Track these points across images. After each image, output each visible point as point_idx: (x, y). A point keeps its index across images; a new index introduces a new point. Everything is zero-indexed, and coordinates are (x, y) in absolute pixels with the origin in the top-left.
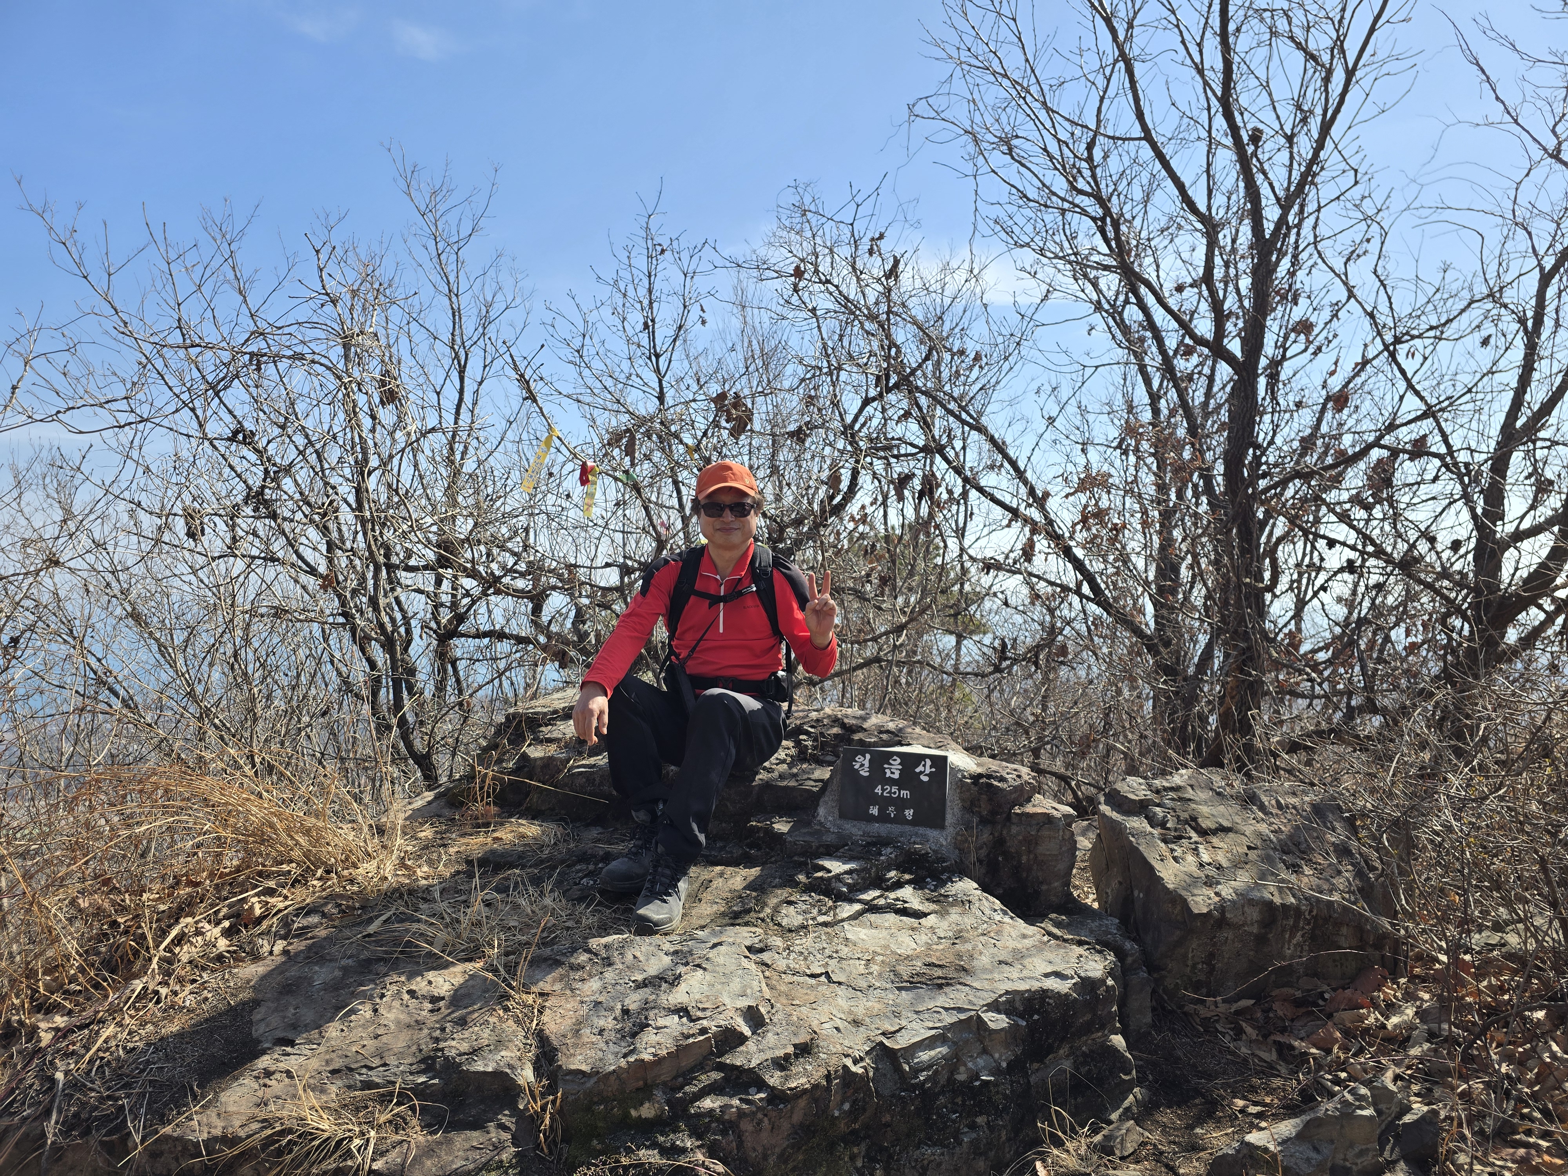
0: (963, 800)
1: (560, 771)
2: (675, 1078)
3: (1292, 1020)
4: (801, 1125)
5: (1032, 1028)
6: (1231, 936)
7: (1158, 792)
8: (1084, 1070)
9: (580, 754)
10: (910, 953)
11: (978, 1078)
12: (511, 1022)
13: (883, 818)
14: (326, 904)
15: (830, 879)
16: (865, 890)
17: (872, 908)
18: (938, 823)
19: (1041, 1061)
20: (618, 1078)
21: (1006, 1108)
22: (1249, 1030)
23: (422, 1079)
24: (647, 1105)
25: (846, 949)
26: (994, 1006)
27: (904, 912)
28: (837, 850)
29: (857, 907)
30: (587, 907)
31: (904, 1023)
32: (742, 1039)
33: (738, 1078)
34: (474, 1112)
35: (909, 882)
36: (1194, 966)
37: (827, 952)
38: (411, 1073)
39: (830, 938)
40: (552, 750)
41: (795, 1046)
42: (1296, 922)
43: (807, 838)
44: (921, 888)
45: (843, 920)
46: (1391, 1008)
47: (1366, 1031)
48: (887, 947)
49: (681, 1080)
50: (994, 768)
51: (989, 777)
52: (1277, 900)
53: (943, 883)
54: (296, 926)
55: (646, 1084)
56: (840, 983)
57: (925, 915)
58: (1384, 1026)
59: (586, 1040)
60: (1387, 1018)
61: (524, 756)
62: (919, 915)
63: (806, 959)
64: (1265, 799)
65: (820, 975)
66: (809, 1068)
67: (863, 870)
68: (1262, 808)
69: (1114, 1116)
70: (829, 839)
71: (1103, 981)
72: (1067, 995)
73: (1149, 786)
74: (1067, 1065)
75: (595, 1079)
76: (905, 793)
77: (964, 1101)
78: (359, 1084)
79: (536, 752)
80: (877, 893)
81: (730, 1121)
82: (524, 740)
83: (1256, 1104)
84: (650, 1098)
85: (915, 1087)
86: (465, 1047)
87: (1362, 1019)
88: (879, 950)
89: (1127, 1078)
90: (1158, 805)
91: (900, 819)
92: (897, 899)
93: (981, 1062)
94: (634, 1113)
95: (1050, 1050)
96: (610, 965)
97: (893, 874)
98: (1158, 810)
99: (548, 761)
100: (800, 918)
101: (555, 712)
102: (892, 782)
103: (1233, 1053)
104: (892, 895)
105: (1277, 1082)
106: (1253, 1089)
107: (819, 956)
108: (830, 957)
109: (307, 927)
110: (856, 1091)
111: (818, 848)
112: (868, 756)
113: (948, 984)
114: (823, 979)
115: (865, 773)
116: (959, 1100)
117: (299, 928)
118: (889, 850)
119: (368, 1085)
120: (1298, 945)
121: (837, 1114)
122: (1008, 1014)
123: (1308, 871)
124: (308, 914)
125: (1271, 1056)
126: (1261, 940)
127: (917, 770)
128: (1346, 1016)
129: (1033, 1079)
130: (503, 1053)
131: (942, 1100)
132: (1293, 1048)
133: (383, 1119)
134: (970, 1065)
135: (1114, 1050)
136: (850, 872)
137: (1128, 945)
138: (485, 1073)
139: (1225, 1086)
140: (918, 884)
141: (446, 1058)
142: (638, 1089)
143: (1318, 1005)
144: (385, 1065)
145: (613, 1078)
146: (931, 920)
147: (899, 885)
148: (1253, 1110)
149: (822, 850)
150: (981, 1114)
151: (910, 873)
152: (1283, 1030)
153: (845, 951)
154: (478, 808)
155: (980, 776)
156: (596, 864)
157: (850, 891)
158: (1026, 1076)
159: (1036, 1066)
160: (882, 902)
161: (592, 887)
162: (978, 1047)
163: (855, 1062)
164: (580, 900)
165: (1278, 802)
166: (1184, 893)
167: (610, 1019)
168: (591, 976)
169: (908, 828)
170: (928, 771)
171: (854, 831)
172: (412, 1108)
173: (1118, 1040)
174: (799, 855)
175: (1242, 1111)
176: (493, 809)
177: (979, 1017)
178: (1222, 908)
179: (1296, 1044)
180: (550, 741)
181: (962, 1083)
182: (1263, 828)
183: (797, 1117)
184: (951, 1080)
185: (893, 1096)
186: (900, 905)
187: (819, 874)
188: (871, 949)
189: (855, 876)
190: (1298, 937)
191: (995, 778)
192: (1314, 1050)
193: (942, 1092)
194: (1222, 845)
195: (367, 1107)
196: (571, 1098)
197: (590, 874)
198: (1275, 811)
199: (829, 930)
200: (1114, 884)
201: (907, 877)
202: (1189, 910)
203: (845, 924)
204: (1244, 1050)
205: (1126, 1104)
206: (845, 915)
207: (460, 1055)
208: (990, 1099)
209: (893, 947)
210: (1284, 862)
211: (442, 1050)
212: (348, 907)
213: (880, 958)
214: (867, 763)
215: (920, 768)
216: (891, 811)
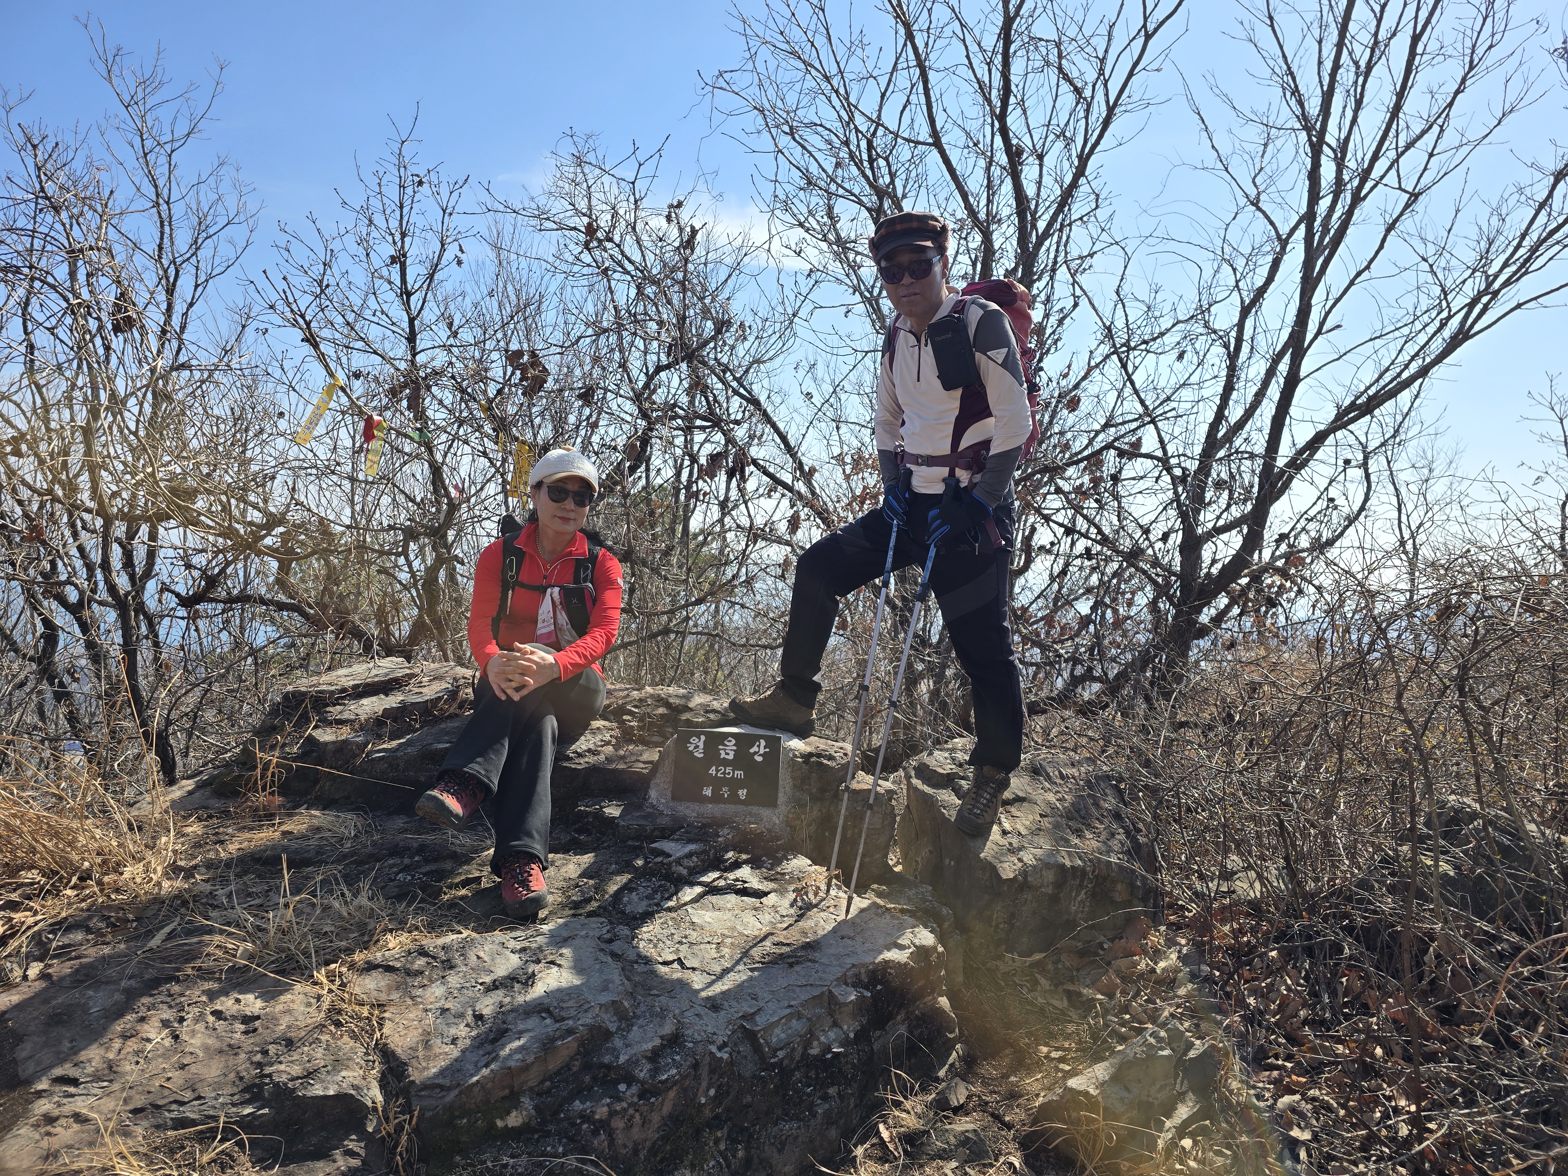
0: (793, 778)
1: (355, 756)
2: (542, 1082)
3: (1078, 970)
4: (670, 1116)
5: (876, 997)
6: (1030, 898)
7: (961, 765)
8: (917, 1032)
9: (379, 737)
10: (756, 933)
11: (829, 1050)
12: (346, 1038)
13: (716, 798)
14: (90, 918)
15: (670, 864)
16: (704, 872)
17: (712, 890)
18: (772, 803)
19: (882, 1028)
20: (483, 1088)
21: (854, 1076)
22: (1043, 981)
23: (248, 1110)
24: (514, 1113)
25: (694, 934)
26: (843, 980)
27: (744, 892)
28: (673, 832)
29: (698, 889)
30: (409, 905)
31: (761, 1004)
32: (608, 1035)
33: (606, 1075)
34: (314, 1141)
35: (746, 862)
36: (997, 926)
37: (677, 938)
38: (234, 1105)
39: (677, 923)
40: (345, 733)
41: (662, 1038)
42: (1082, 881)
43: (641, 822)
44: (758, 868)
45: (685, 904)
46: (1157, 954)
47: (1141, 976)
48: (733, 929)
49: (548, 1084)
50: (822, 747)
51: (819, 755)
52: (1068, 863)
53: (779, 862)
54: (54, 945)
55: (512, 1092)
56: (694, 969)
57: (766, 894)
58: (1153, 971)
59: (438, 1051)
60: (1156, 963)
61: (311, 739)
62: (760, 894)
63: (655, 946)
64: (1049, 770)
65: (672, 962)
66: (677, 1058)
67: (704, 852)
68: (1049, 778)
69: (942, 1073)
70: (664, 821)
71: (935, 948)
72: (906, 964)
73: (953, 759)
74: (903, 1030)
75: (456, 1092)
76: (739, 774)
77: (817, 1074)
78: (170, 1123)
79: (326, 736)
80: (716, 874)
81: (601, 1121)
82: (309, 721)
83: (1057, 1049)
84: (517, 1105)
85: (774, 1066)
86: (296, 1070)
87: (1135, 964)
88: (726, 932)
89: (951, 1036)
90: (963, 778)
91: (734, 798)
92: (737, 880)
93: (832, 1035)
94: (500, 1123)
95: (890, 1017)
96: (452, 967)
97: (730, 854)
98: (963, 782)
99: (342, 746)
100: (645, 903)
101: (344, 690)
102: (725, 763)
103: (1031, 1004)
104: (732, 876)
105: (1071, 1028)
106: (1053, 1036)
107: (668, 942)
108: (680, 943)
109: (69, 946)
110: (721, 1076)
111: (653, 831)
112: (703, 738)
113: (798, 963)
114: (676, 965)
115: (699, 755)
116: (812, 1074)
117: (58, 948)
118: (726, 831)
119: (181, 1123)
120: (1082, 901)
121: (703, 1101)
122: (855, 986)
123: (1088, 835)
124: (69, 929)
125: (1064, 1003)
126: (1054, 899)
128: (1122, 963)
129: (876, 1047)
130: (344, 1073)
131: (798, 1075)
132: (1080, 994)
133: (205, 1159)
134: (823, 1039)
135: (941, 1011)
136: (689, 855)
137: (945, 911)
138: (326, 1097)
139: (1029, 1034)
140: (755, 863)
141: (277, 1085)
142: (503, 1098)
143: (1098, 955)
144: (199, 1098)
145: (476, 1090)
146: (772, 899)
147: (737, 865)
148: (1054, 1055)
149: (656, 833)
150: (833, 1085)
151: (747, 853)
152: (1072, 980)
153: (694, 936)
154: (261, 798)
155: (811, 755)
156: (412, 858)
157: (690, 874)
158: (870, 1044)
159: (878, 1033)
160: (722, 883)
161: (410, 883)
162: (829, 1021)
163: (720, 1049)
164: (399, 898)
165: (1060, 772)
166: (995, 862)
167: (462, 1026)
168: (432, 981)
169: (741, 808)
170: (762, 751)
171: (688, 812)
172: (240, 1144)
173: (944, 1002)
174: (633, 839)
175: (1047, 1057)
176: (278, 800)
177: (830, 992)
178: (1024, 872)
179: (1085, 991)
180: (341, 722)
181: (815, 1057)
182: (1051, 797)
183: (667, 1108)
184: (805, 1055)
185: (754, 1076)
186: (739, 885)
187: (659, 859)
188: (719, 932)
189: (695, 859)
190: (1082, 895)
191: (825, 757)
192: (1099, 996)
193: (798, 1068)
194: (1018, 814)
195: (183, 1148)
196: (428, 1114)
197: (406, 869)
198: (1059, 781)
199: (674, 915)
200: (925, 852)
201: (744, 857)
202: (998, 876)
203: (688, 907)
204: (1040, 1000)
205: (951, 1060)
206: (687, 898)
207: (293, 1079)
208: (840, 1069)
209: (740, 928)
210: (1070, 827)
211: (270, 1076)
212: (118, 919)
213: (729, 941)
214: (701, 745)
215: (754, 749)
216: (725, 792)
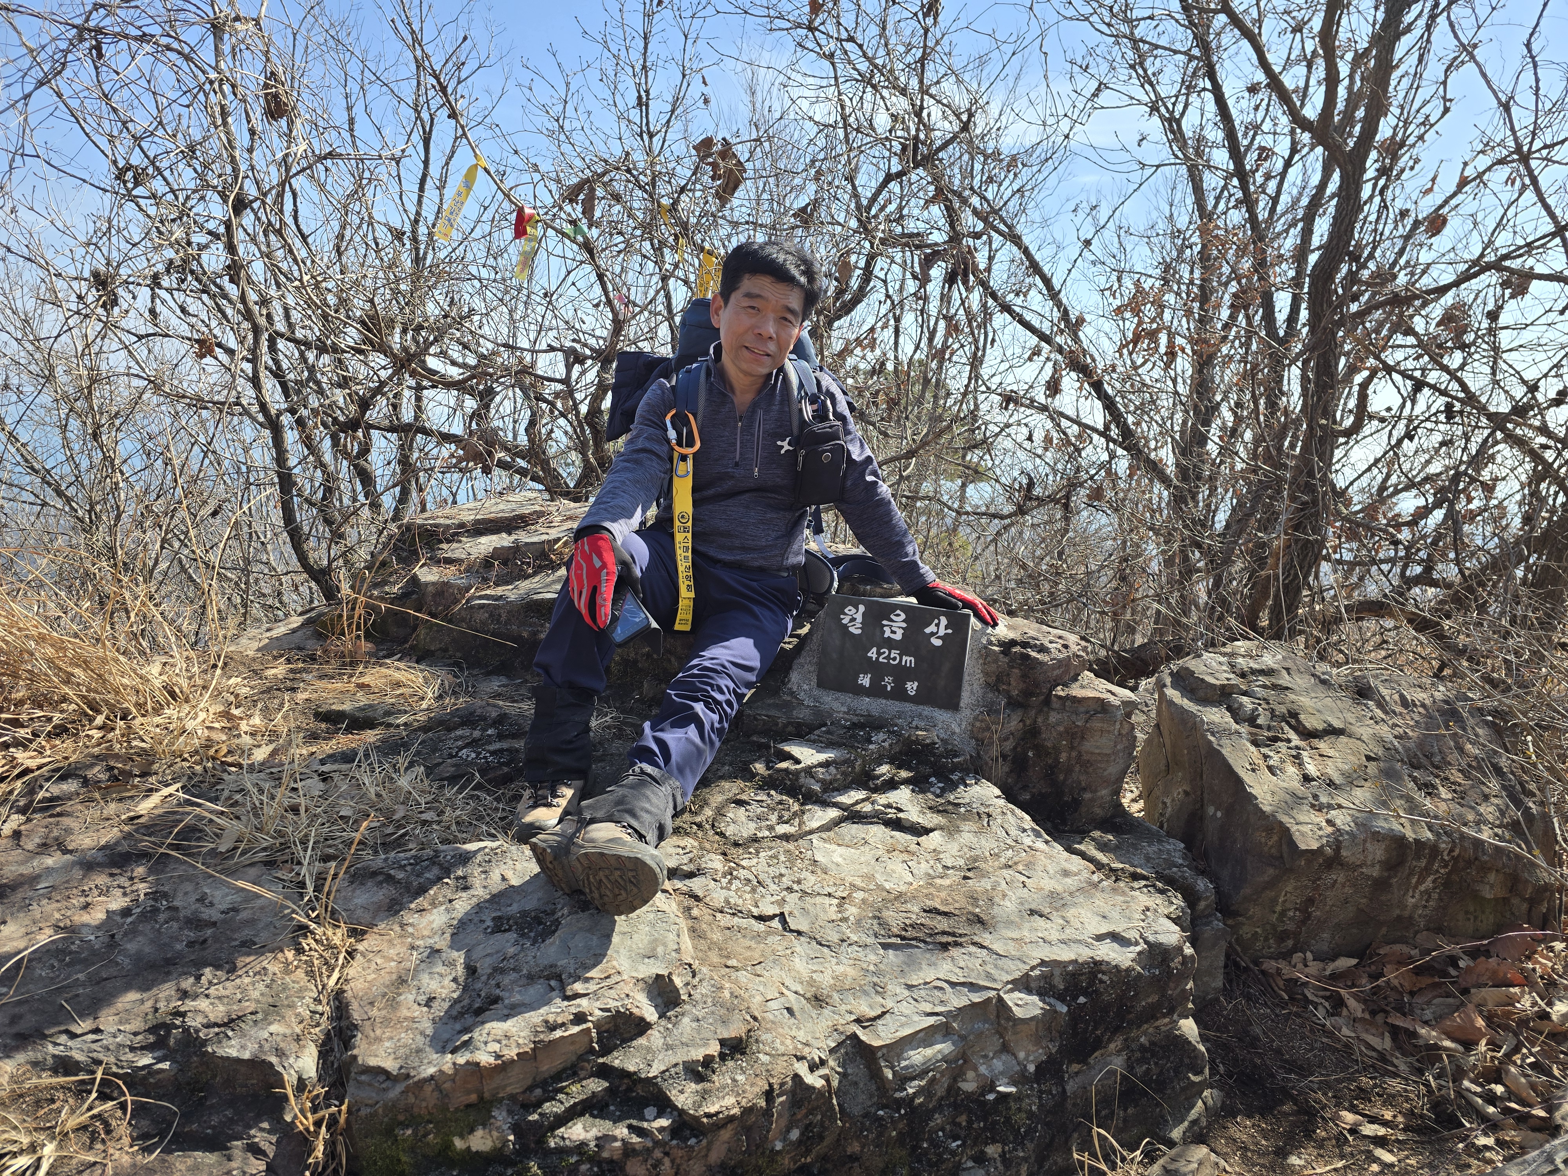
0: (986, 674)
1: (457, 601)
2: (530, 1089)
3: (1412, 994)
4: (723, 1166)
5: (1075, 1015)
6: (1341, 879)
7: (1243, 675)
8: (1140, 1070)
9: (485, 580)
10: (903, 888)
11: (992, 1088)
12: (300, 974)
13: (876, 691)
14: (92, 765)
15: (797, 773)
16: (844, 788)
17: (853, 816)
18: (952, 705)
19: (1084, 1061)
20: (438, 1088)
21: (1030, 1131)
22: (1352, 1003)
23: (145, 1060)
24: (479, 1133)
25: (812, 879)
26: (1023, 984)
27: (897, 825)
28: (811, 729)
29: (833, 813)
30: (460, 791)
31: (889, 1004)
32: (641, 1027)
33: (629, 1089)
34: (215, 1120)
35: (906, 782)
36: (1283, 913)
37: (786, 882)
38: (132, 1049)
39: (792, 859)
40: (449, 574)
41: (723, 1042)
42: (1430, 863)
43: (773, 712)
44: (923, 791)
45: (811, 832)
46: (1552, 989)
47: (1523, 1022)
48: (870, 877)
49: (538, 1092)
50: (1032, 633)
51: (1025, 645)
52: (1410, 835)
53: (952, 786)
54: (41, 795)
55: (481, 1098)
56: (799, 933)
57: (927, 831)
58: (1544, 1016)
59: (405, 1013)
60: (1550, 1004)
61: (415, 579)
62: (919, 831)
63: (754, 890)
64: (1385, 692)
65: (771, 918)
66: (740, 1078)
67: (845, 762)
68: (1381, 704)
69: (1176, 1134)
70: (802, 715)
71: (1180, 949)
72: (1128, 970)
73: (1232, 666)
74: (1117, 1064)
75: (399, 1088)
76: (909, 660)
77: (970, 1122)
78: (50, 1061)
79: (428, 575)
80: (861, 795)
81: (611, 1161)
82: (418, 559)
83: (1373, 1120)
84: (485, 1121)
85: (899, 1103)
86: (218, 1012)
87: (1511, 1001)
88: (858, 882)
89: (1196, 1079)
90: (1245, 693)
91: (900, 694)
92: (889, 806)
93: (998, 1064)
94: (459, 1144)
95: (1098, 1044)
96: (466, 888)
97: (884, 769)
98: (1245, 699)
99: (442, 589)
100: (752, 826)
101: (462, 525)
102: (890, 644)
103: (1330, 1034)
104: (882, 799)
105: (1395, 1085)
106: (1364, 1094)
107: (773, 887)
108: (789, 889)
109: (58, 798)
110: (811, 1112)
111: (785, 726)
112: (862, 608)
113: (957, 944)
114: (776, 923)
115: (855, 630)
116: (963, 1120)
117: (44, 800)
118: (881, 736)
119: (64, 1065)
120: (1427, 892)
121: (779, 1146)
122: (1041, 994)
123: (1444, 793)
124: (63, 778)
125: (1385, 1043)
126: (1381, 885)
127: (928, 630)
128: (1490, 995)
129: (1071, 1087)
130: (273, 1028)
131: (938, 1119)
132: (1414, 1035)
133: (73, 1122)
134: (983, 1069)
135: (1183, 1042)
136: (826, 764)
137: (1202, 884)
138: (238, 1061)
139: (1325, 1086)
140: (919, 784)
141: (186, 1030)
142: (468, 1106)
143: (1446, 975)
144: (97, 1031)
145: (428, 1088)
146: (935, 839)
147: (892, 785)
148: (1369, 1129)
149: (790, 729)
150: (994, 1141)
151: (909, 769)
152: (1401, 1010)
153: (810, 881)
154: (347, 643)
155: (1013, 643)
156: (484, 730)
157: (825, 791)
158: (1061, 1082)
159: (1075, 1067)
160: (867, 808)
161: (472, 763)
162: (996, 1042)
163: (813, 1068)
164: (453, 780)
165: (1402, 696)
166: (1285, 819)
167: (447, 981)
168: (434, 905)
169: (908, 707)
170: (942, 632)
171: (836, 705)
172: (123, 1106)
173: (1189, 1027)
174: (761, 733)
175: (1353, 1131)
176: (365, 646)
177: (1000, 999)
178: (1337, 840)
179: (1423, 1031)
180: (449, 561)
181: (969, 1095)
182: (1385, 731)
183: (716, 1155)
184: (953, 1090)
185: (866, 1115)
186: (892, 814)
187: (784, 765)
188: (849, 879)
189: (832, 769)
190: (1429, 883)
191: (1033, 647)
192: (1447, 1043)
193: (939, 1108)
194: (1331, 752)
195: (53, 1101)
196: (364, 1112)
197: (473, 744)
198: (1399, 709)
199: (791, 846)
200: (1178, 793)
201: (904, 774)
202: (1292, 844)
203: (814, 837)
204: (1345, 1031)
205: (1194, 1114)
206: (815, 824)
207: (208, 1026)
208: (1008, 1119)
209: (880, 878)
210: (1415, 780)
211: (183, 1015)
212: (122, 772)
213: (859, 895)
214: (859, 617)
215: (932, 628)
216: (888, 682)
